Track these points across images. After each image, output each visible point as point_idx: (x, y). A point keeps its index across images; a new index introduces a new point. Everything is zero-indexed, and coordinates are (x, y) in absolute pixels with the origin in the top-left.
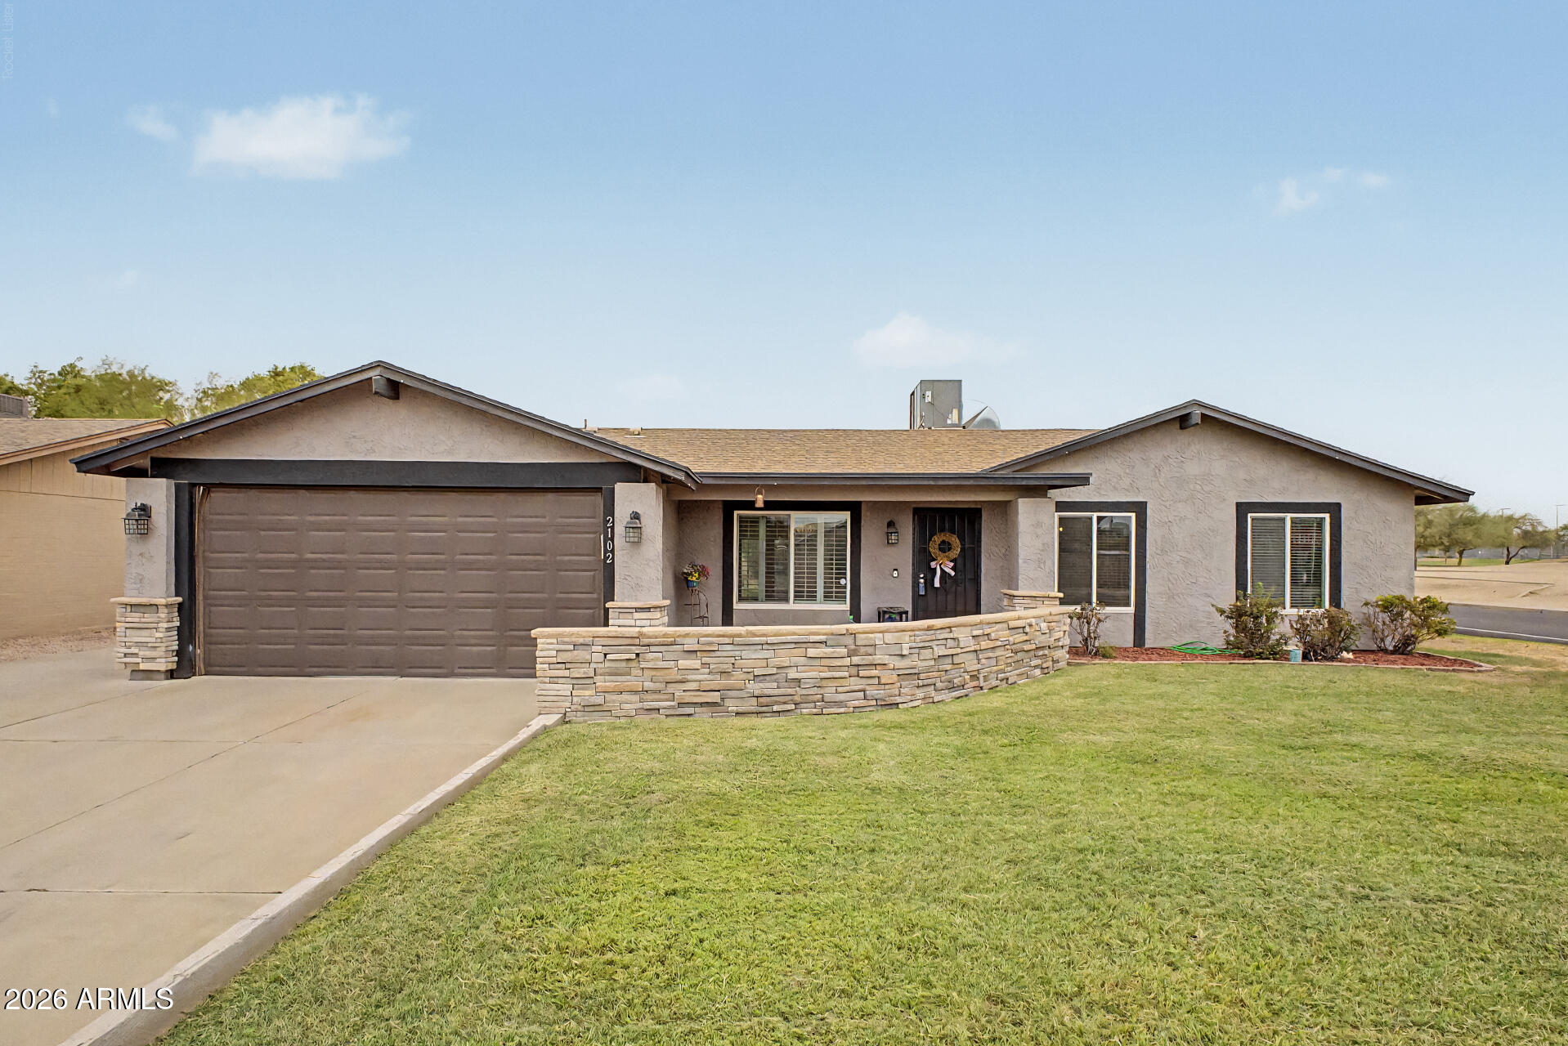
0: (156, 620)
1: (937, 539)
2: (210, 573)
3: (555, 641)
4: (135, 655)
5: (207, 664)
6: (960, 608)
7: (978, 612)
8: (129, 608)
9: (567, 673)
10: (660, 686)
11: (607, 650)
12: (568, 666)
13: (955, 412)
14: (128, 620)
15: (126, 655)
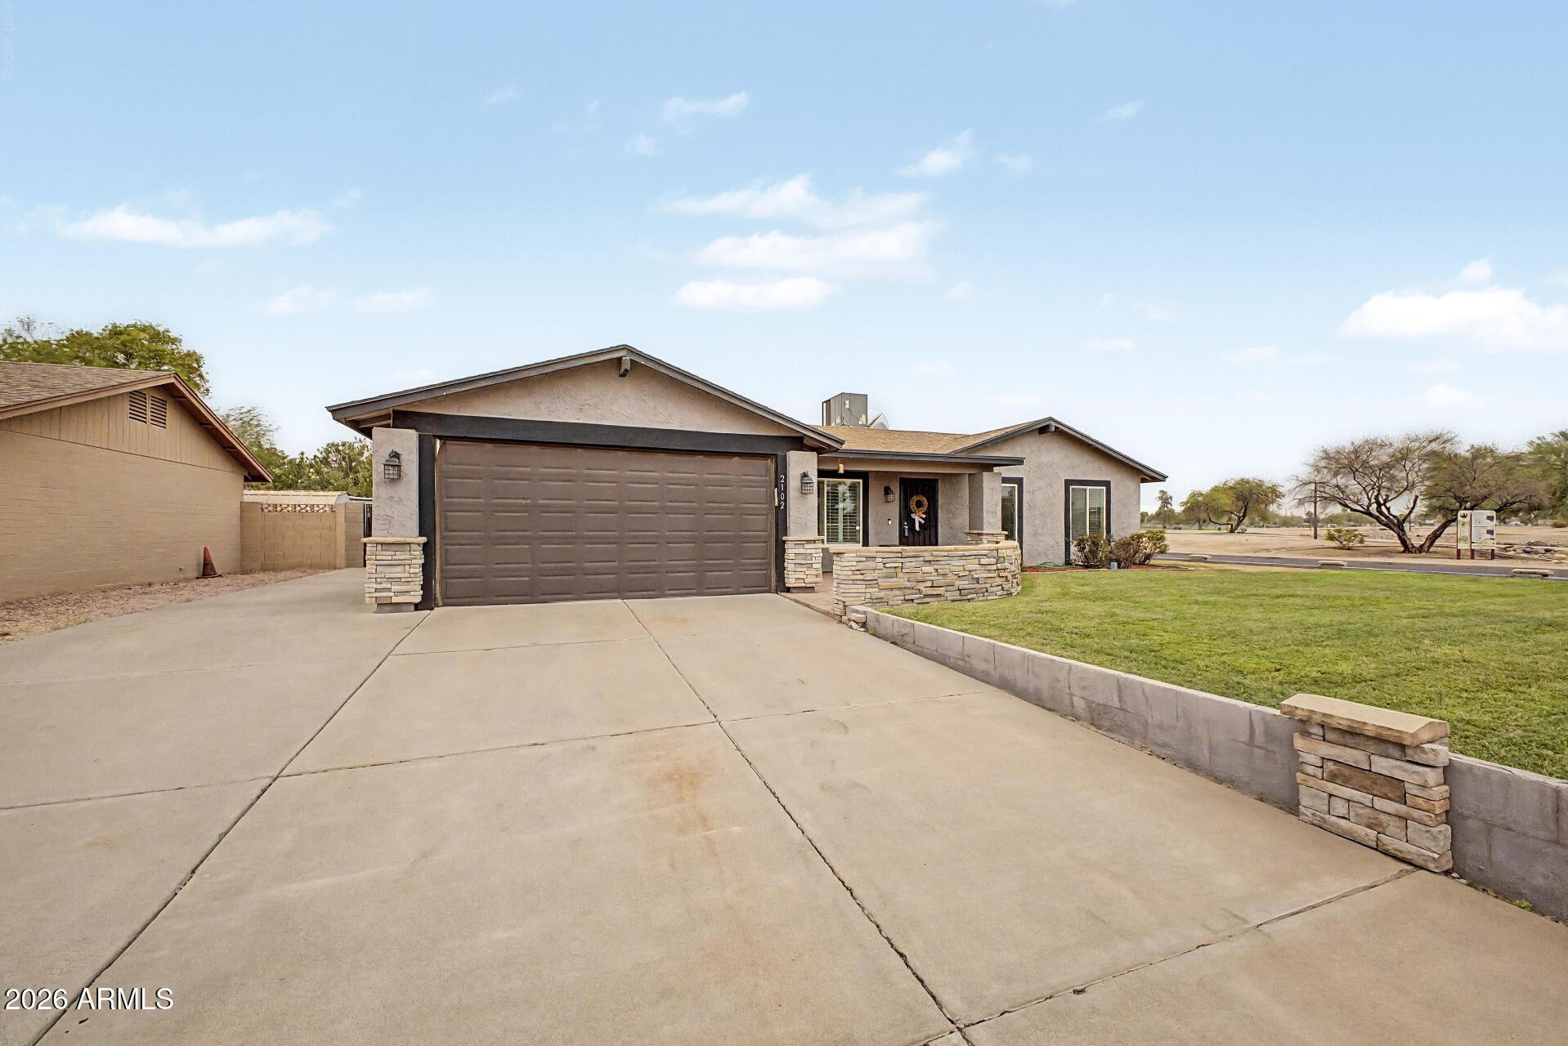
0: (408, 557)
1: (915, 498)
2: (446, 516)
3: (855, 555)
4: (389, 590)
5: (445, 596)
6: (927, 542)
7: (937, 545)
8: (379, 547)
9: (862, 577)
10: (913, 584)
11: (885, 561)
12: (862, 572)
13: (864, 416)
14: (378, 557)
15: (376, 590)
